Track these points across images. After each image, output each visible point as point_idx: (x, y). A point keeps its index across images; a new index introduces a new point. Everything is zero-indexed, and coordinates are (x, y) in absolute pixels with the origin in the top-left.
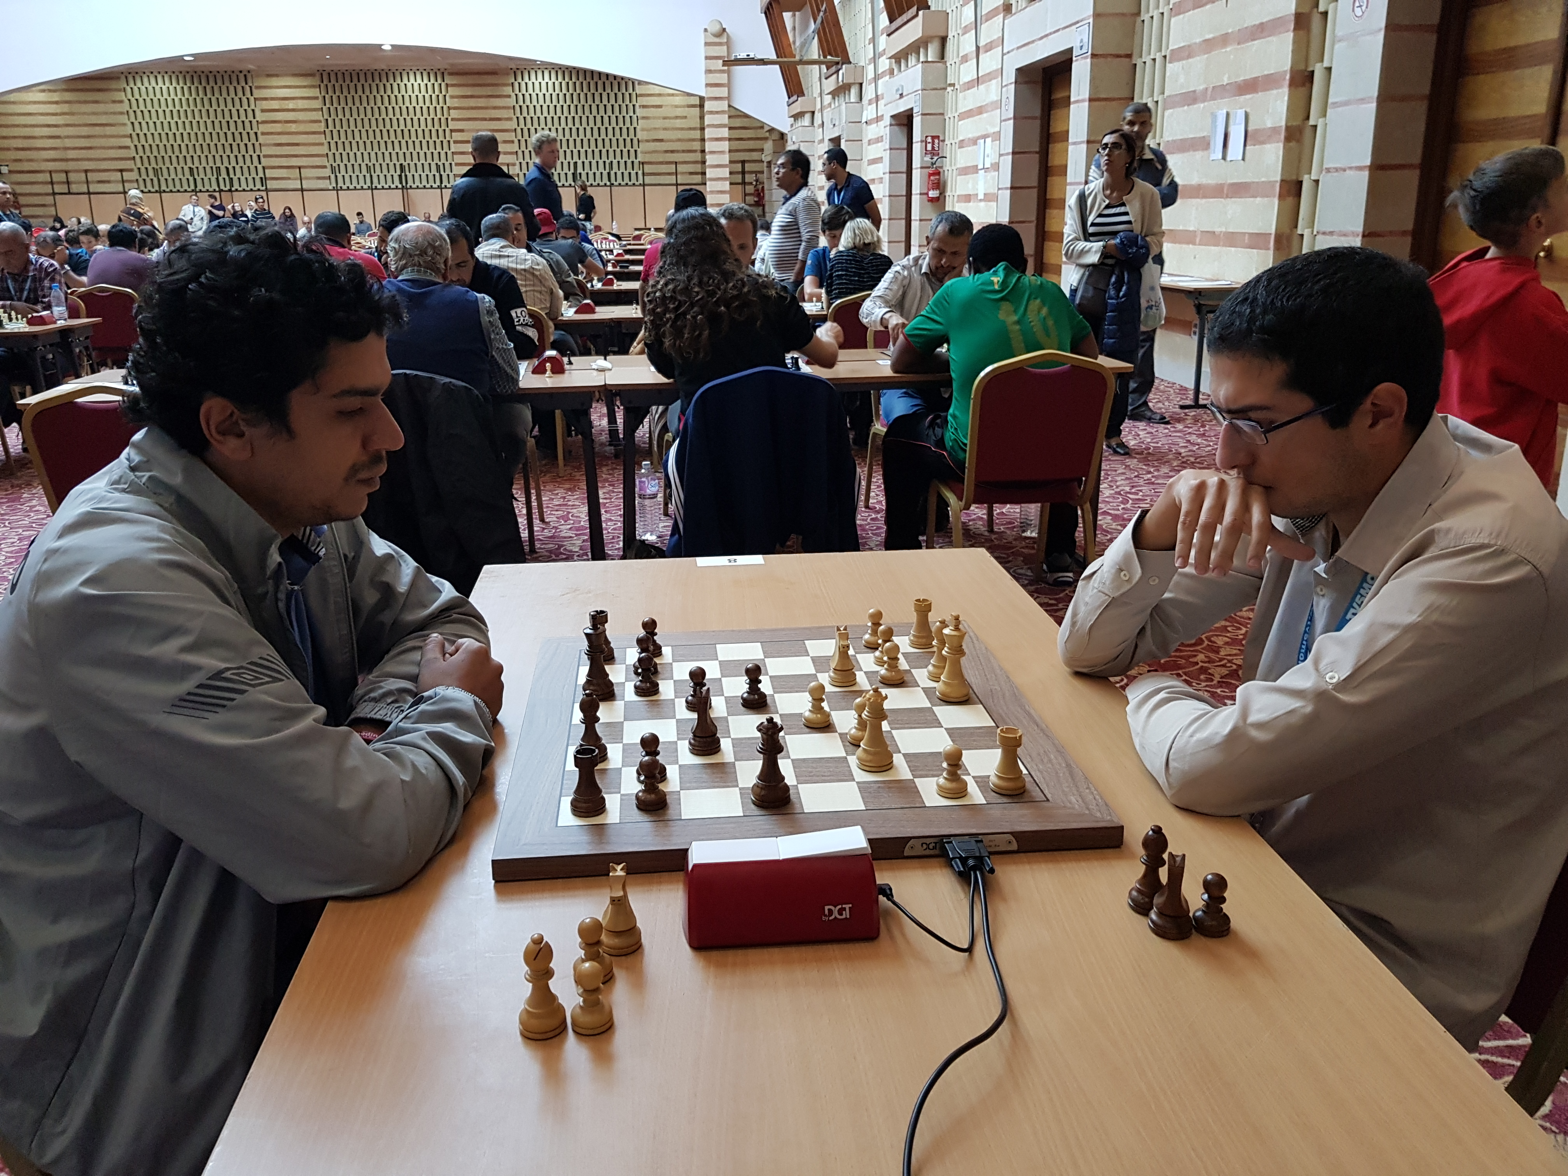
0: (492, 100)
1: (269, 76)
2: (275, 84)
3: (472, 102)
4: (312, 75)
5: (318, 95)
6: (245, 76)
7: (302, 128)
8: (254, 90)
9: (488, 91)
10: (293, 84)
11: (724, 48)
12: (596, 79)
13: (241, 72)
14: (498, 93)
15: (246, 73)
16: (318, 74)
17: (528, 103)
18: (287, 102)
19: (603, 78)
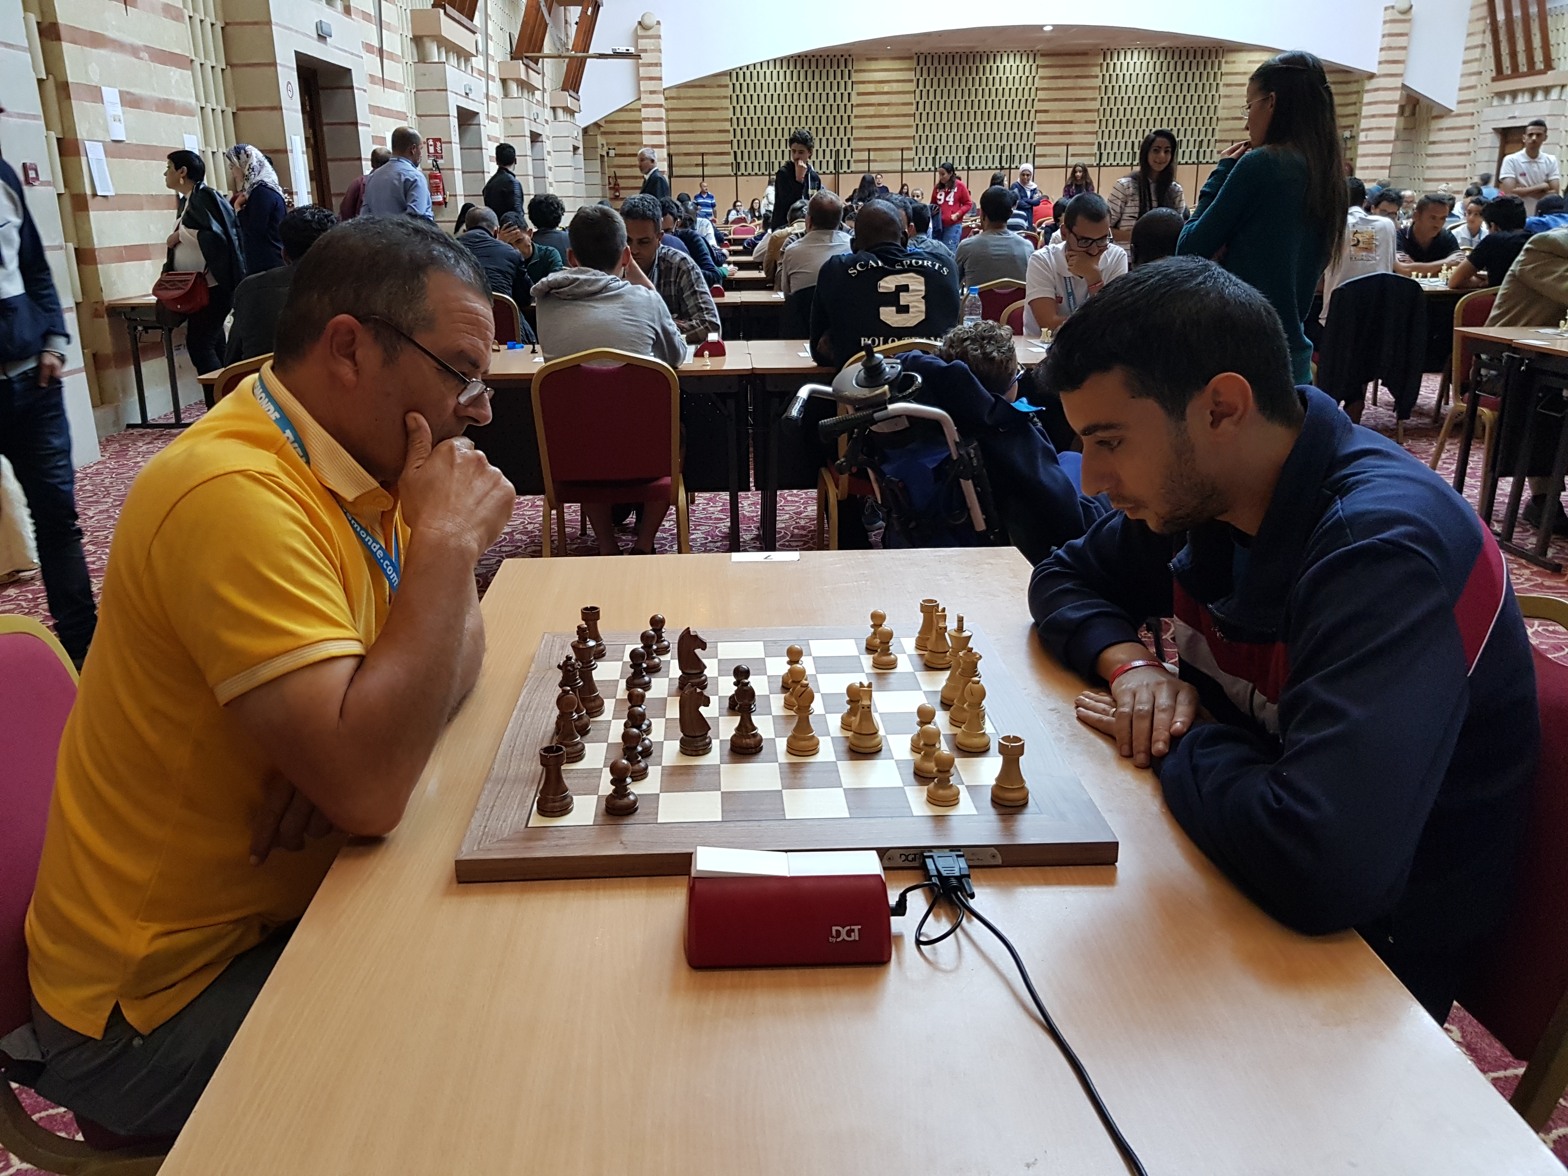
0: (1079, 80)
1: (869, 59)
2: (873, 67)
3: (1061, 83)
4: (910, 58)
5: (913, 77)
6: (846, 60)
7: (893, 110)
8: (853, 74)
9: (1077, 71)
10: (891, 67)
11: (1407, 25)
12: (1183, 58)
13: (842, 56)
14: (1087, 74)
15: (847, 57)
16: (915, 57)
17: (1114, 83)
18: (882, 85)
19: (1191, 58)
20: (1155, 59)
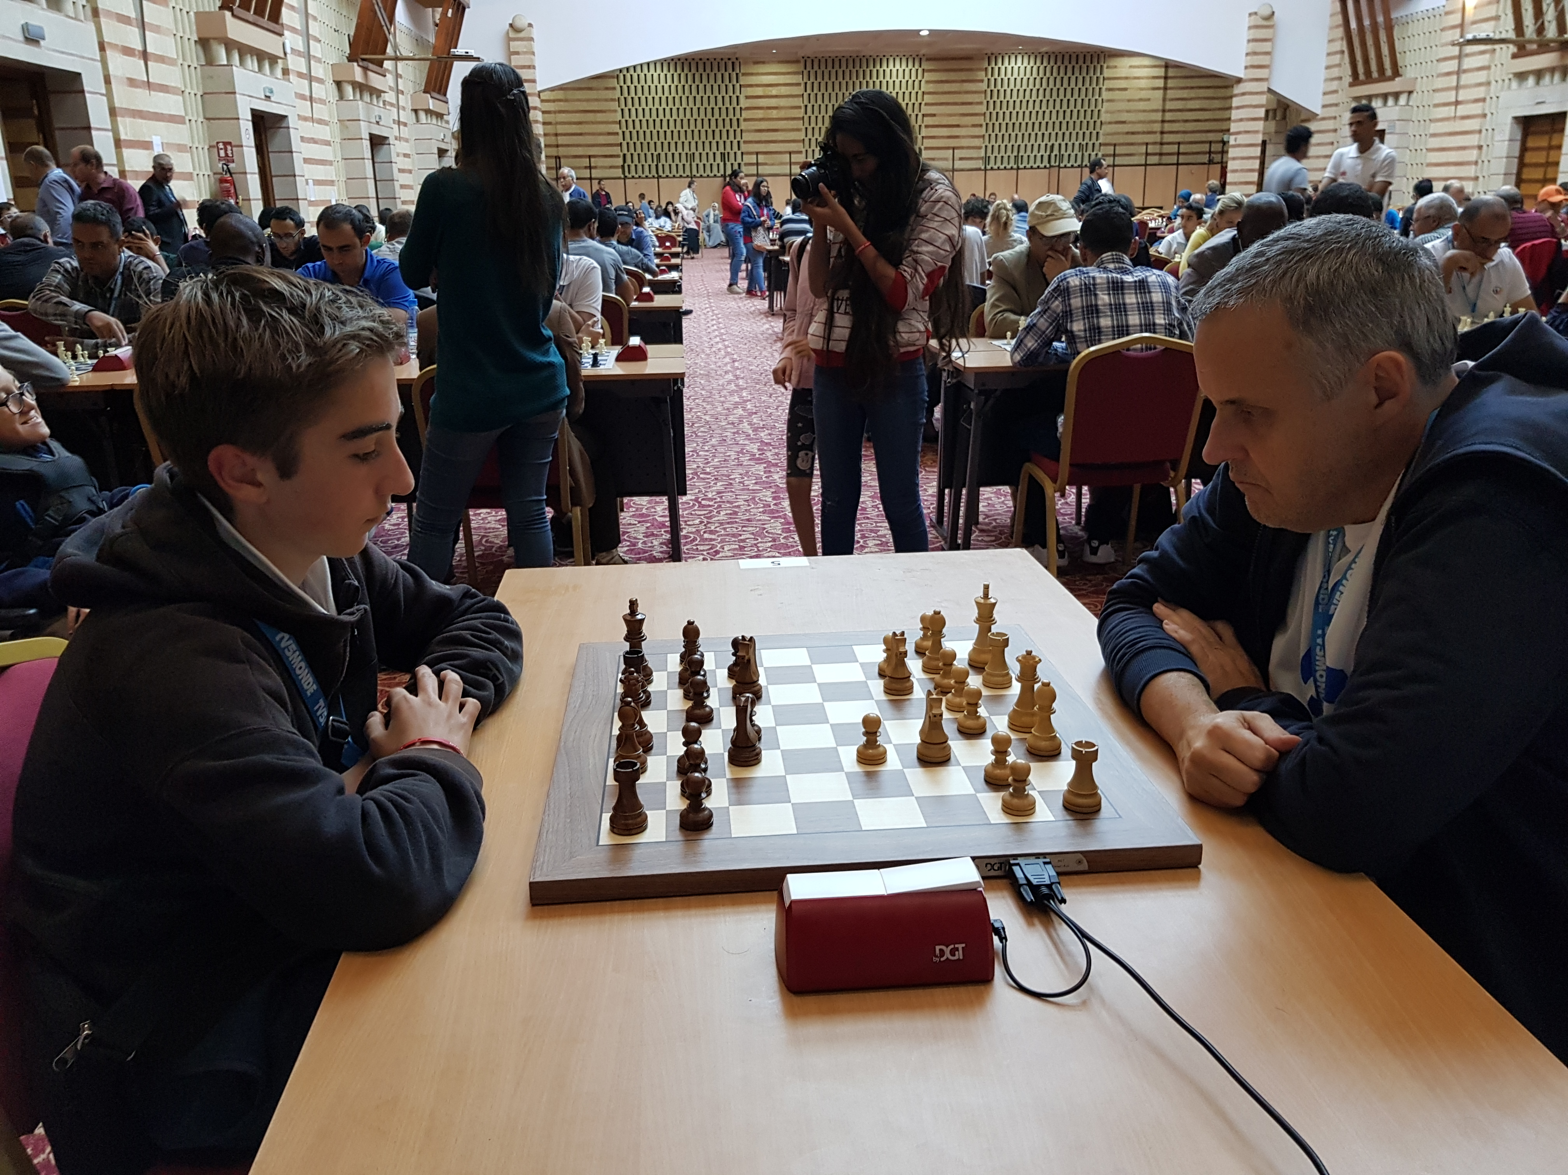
0: (965, 84)
1: (756, 63)
2: (761, 71)
3: (946, 87)
4: (797, 62)
5: (800, 80)
6: (733, 63)
7: (782, 114)
8: (741, 78)
9: (963, 76)
10: (779, 71)
11: (1271, 31)
12: (1066, 62)
13: (729, 59)
14: (971, 78)
15: (734, 60)
16: (802, 61)
17: (999, 87)
18: (770, 88)
19: (1074, 62)
20: (1038, 63)
